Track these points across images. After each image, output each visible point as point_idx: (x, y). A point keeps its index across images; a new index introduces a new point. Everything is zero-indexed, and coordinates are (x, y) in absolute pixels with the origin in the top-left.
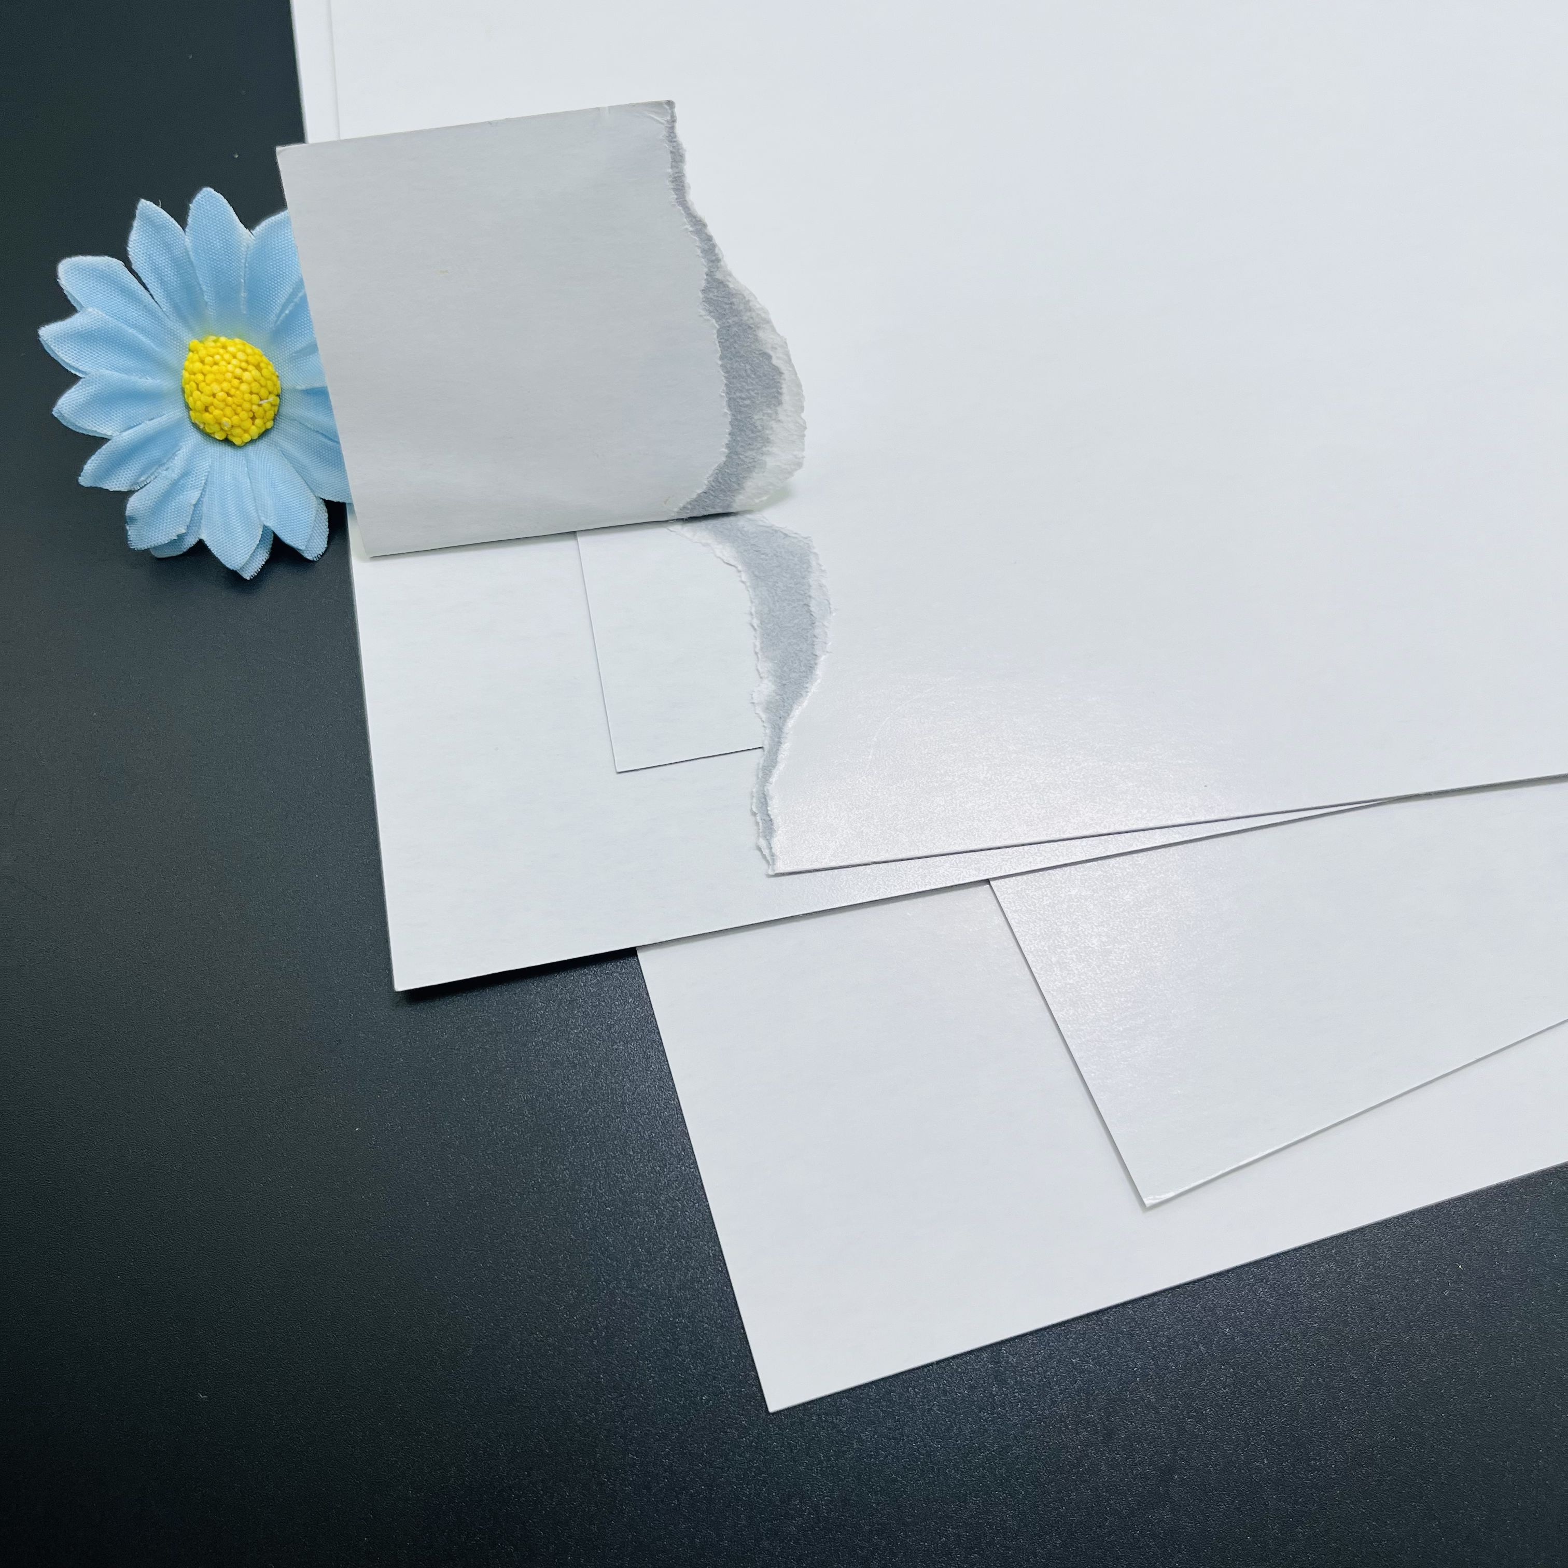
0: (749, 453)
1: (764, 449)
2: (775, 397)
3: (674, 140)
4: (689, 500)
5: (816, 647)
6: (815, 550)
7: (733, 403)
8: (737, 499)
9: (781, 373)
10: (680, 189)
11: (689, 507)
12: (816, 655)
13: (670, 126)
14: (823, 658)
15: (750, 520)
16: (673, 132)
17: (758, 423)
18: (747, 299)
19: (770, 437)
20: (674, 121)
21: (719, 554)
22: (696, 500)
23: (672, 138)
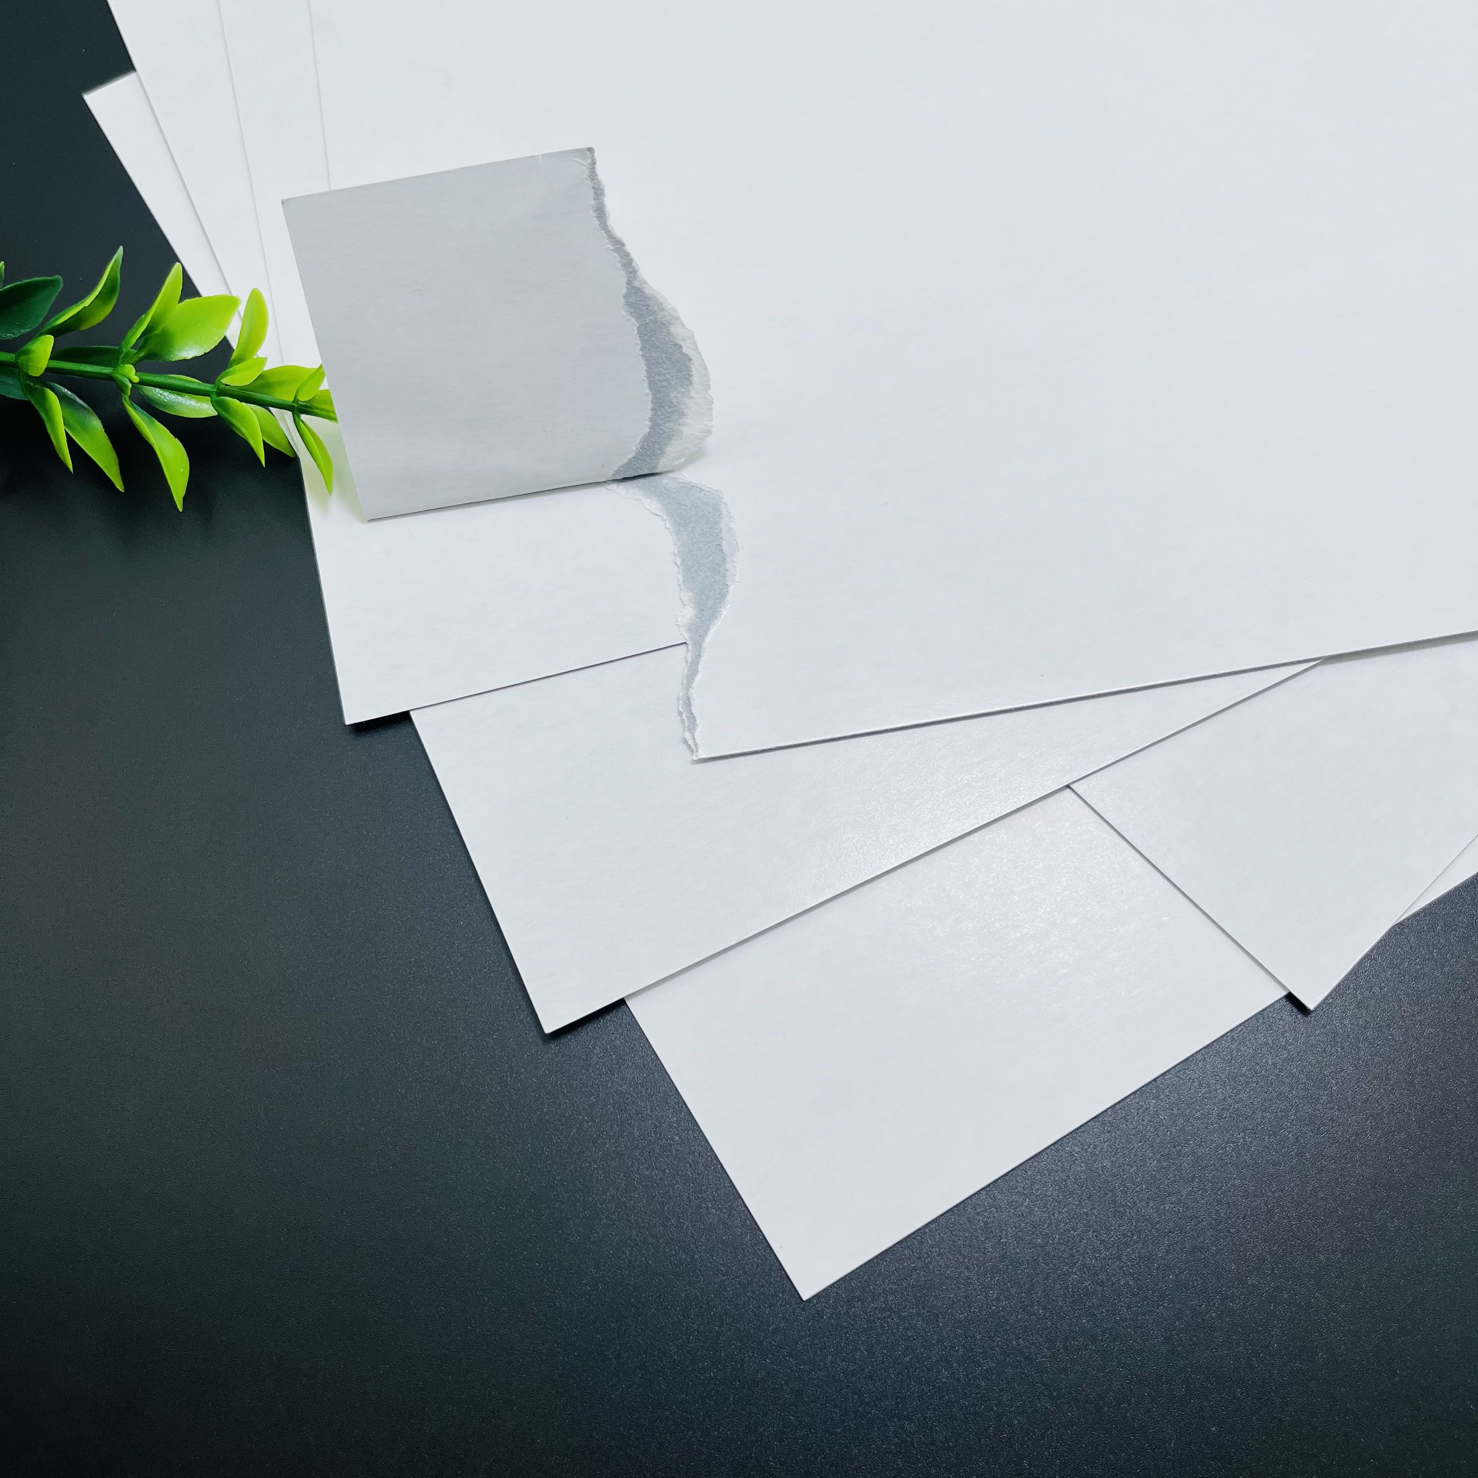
0: (668, 425)
1: (681, 421)
2: (686, 378)
3: (595, 178)
4: (621, 464)
5: (727, 578)
6: (725, 501)
7: (652, 385)
8: (661, 462)
9: (690, 360)
10: (602, 217)
11: (622, 469)
12: (728, 585)
13: (591, 167)
14: (733, 586)
15: (672, 478)
16: (594, 172)
17: (674, 400)
18: (660, 301)
19: (684, 410)
20: (594, 163)
21: (647, 506)
22: (627, 464)
23: (594, 177)
